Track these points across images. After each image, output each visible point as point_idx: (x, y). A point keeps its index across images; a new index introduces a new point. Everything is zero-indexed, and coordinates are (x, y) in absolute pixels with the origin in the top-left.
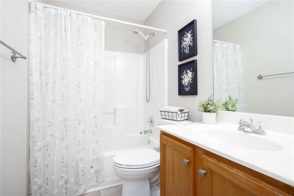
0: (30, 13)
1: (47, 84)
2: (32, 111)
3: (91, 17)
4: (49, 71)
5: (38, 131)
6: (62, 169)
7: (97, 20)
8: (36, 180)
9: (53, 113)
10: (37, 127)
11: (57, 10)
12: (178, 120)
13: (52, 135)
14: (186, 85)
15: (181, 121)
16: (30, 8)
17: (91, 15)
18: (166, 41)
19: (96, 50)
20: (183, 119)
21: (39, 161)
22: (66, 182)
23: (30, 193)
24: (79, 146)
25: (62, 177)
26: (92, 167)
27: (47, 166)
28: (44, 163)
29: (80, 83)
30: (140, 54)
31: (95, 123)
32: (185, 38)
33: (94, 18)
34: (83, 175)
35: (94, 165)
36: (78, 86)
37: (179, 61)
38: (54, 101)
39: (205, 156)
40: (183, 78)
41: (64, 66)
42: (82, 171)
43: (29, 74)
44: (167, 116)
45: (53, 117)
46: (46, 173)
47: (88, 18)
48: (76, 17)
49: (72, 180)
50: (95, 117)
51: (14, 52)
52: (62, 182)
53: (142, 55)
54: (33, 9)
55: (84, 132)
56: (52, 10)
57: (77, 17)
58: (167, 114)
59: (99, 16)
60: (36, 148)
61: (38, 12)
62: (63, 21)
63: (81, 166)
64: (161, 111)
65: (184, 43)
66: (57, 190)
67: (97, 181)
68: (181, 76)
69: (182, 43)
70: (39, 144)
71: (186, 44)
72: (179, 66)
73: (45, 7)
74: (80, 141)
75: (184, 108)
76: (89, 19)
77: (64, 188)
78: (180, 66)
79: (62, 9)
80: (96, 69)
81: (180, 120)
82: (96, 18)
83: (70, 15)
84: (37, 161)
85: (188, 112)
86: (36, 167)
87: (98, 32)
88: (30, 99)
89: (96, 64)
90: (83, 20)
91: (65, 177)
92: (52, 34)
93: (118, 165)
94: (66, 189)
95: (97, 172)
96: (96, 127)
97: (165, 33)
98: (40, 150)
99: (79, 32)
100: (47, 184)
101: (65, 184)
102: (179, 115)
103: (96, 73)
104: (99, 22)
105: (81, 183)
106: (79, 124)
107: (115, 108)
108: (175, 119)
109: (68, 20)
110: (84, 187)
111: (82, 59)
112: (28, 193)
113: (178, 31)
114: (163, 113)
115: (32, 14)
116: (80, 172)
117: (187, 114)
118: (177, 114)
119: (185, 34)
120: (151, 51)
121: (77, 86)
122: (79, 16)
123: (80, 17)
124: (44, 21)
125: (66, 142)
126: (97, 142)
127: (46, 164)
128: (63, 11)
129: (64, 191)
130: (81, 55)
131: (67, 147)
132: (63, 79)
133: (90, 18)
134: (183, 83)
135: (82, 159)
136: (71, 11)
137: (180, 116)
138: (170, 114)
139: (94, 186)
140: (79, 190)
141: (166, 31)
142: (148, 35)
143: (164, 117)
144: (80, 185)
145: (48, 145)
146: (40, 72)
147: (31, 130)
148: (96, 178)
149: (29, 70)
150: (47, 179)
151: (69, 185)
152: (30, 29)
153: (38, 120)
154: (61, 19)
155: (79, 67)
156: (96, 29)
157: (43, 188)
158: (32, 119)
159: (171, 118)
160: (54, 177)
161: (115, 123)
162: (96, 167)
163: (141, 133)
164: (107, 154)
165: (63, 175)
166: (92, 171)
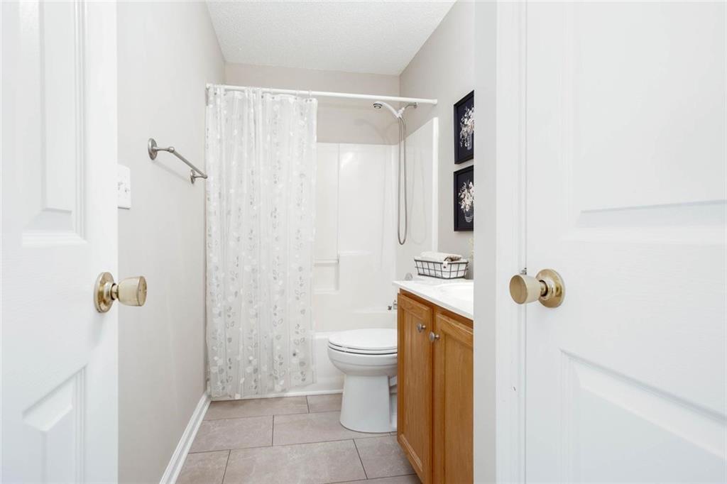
0: (207, 103)
1: (229, 213)
2: (210, 255)
3: (295, 95)
4: (232, 191)
5: (218, 286)
6: (250, 348)
7: (305, 100)
8: (216, 358)
9: (238, 258)
10: (217, 278)
11: (243, 91)
12: (444, 276)
13: (236, 293)
14: (467, 210)
15: (450, 278)
16: (207, 97)
17: (294, 91)
18: (436, 121)
19: (303, 152)
20: (454, 275)
21: (219, 331)
22: (256, 371)
23: (208, 377)
24: (275, 314)
25: (250, 362)
26: (294, 355)
27: (230, 340)
28: (225, 336)
29: (276, 210)
30: (390, 144)
31: (301, 278)
32: (466, 120)
33: (299, 95)
34: (281, 364)
35: (297, 351)
36: (274, 215)
37: (455, 163)
38: (238, 239)
39: (444, 318)
40: (462, 196)
41: (253, 182)
42: (279, 357)
43: (206, 199)
44: (427, 269)
45: (237, 265)
46: (229, 351)
47: (289, 97)
48: (271, 99)
49: (265, 368)
50: (300, 269)
51: (194, 169)
52: (249, 369)
53: (393, 147)
54: (211, 98)
55: (282, 292)
56: (237, 93)
57: (273, 98)
58: (425, 265)
59: (308, 90)
60: (216, 311)
61: (218, 101)
62: (252, 111)
63: (278, 348)
64: (416, 261)
65: (464, 129)
66: (243, 379)
67: (304, 380)
68: (460, 194)
69: (461, 129)
70: (219, 305)
71: (467, 132)
72: (455, 173)
73: (226, 90)
74: (276, 307)
75: (459, 256)
76: (292, 99)
77: (253, 380)
78: (457, 174)
79: (251, 89)
80: (302, 185)
81: (448, 277)
82: (302, 96)
83: (262, 97)
84: (216, 331)
85: (466, 263)
86: (214, 338)
87: (306, 119)
88: (207, 236)
89: (302, 175)
90: (281, 102)
91: (255, 362)
92: (236, 132)
93: (335, 348)
94: (255, 381)
95: (302, 364)
96: (301, 285)
97: (435, 105)
98: (220, 315)
99: (276, 123)
100: (230, 368)
101: (255, 373)
102: (445, 267)
103: (302, 191)
104: (308, 102)
105: (278, 376)
106: (275, 278)
107: (338, 256)
108: (439, 274)
109: (260, 107)
110: (282, 382)
111: (280, 168)
112: (205, 377)
113: (455, 105)
114: (419, 264)
115: (211, 106)
116: (276, 358)
117: (463, 267)
118: (443, 266)
119: (466, 111)
120: (409, 139)
121: (272, 215)
122: (275, 96)
123: (278, 98)
124: (225, 112)
125: (256, 307)
126: (303, 312)
127: (228, 336)
128: (251, 94)
129: (253, 383)
130: (279, 162)
131: (256, 315)
132: (251, 203)
133: (294, 97)
134: (462, 207)
135: (278, 338)
136: (264, 89)
137: (448, 270)
138: (431, 266)
139: (297, 387)
140: (274, 386)
141: (435, 101)
142: (403, 109)
143: (421, 271)
144: (276, 378)
145: (230, 308)
146: (220, 193)
147: (208, 285)
148: (302, 373)
149: (206, 192)
150: (230, 360)
151: (259, 377)
152: (208, 130)
153: (217, 268)
154: (249, 107)
155: (275, 182)
156: (302, 114)
157: (224, 374)
158: (210, 266)
159: (432, 273)
160: (239, 358)
161: (337, 287)
162: (301, 355)
163: (390, 308)
164: (319, 336)
165: (251, 358)
166: (295, 361)
